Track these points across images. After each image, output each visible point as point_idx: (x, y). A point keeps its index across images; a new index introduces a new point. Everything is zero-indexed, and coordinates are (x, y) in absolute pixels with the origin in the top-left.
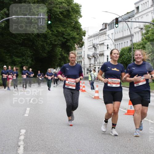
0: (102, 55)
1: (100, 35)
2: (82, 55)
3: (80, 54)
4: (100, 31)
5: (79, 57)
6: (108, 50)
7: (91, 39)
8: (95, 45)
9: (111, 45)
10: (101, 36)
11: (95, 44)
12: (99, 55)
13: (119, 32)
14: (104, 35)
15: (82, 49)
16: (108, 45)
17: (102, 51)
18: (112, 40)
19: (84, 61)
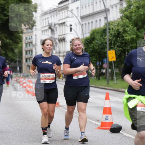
0: (62, 40)
1: (59, 11)
2: (33, 40)
3: (29, 39)
4: (59, 4)
5: (28, 44)
6: (71, 32)
7: (46, 17)
8: (52, 25)
9: (76, 25)
10: (61, 12)
11: (52, 23)
12: (59, 41)
13: (87, 6)
14: (66, 10)
15: (32, 32)
16: (71, 25)
17: (62, 35)
18: (78, 17)
19: (36, 49)
